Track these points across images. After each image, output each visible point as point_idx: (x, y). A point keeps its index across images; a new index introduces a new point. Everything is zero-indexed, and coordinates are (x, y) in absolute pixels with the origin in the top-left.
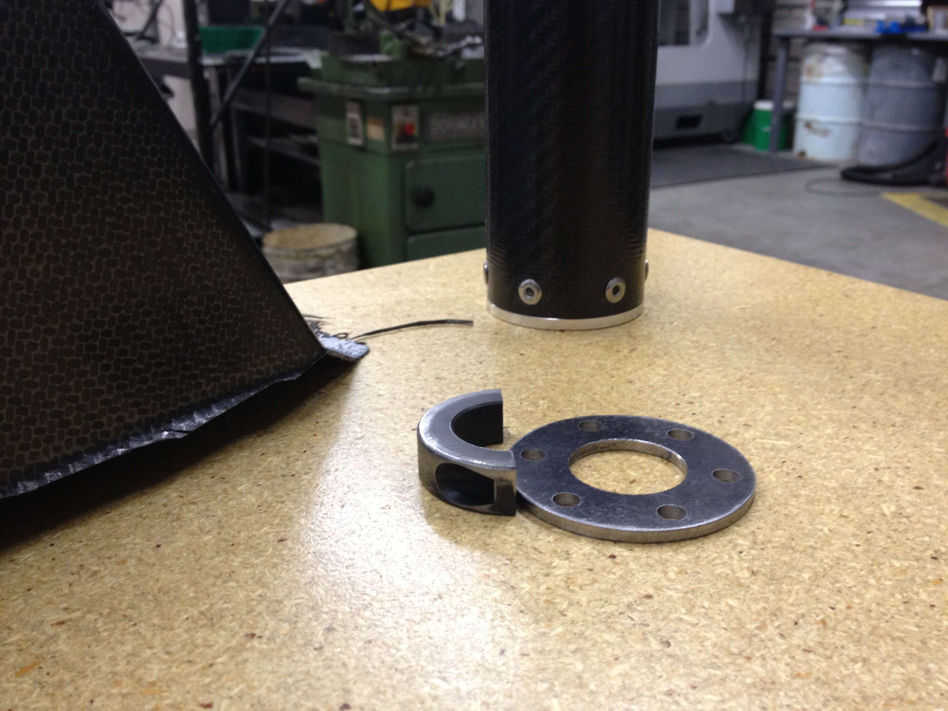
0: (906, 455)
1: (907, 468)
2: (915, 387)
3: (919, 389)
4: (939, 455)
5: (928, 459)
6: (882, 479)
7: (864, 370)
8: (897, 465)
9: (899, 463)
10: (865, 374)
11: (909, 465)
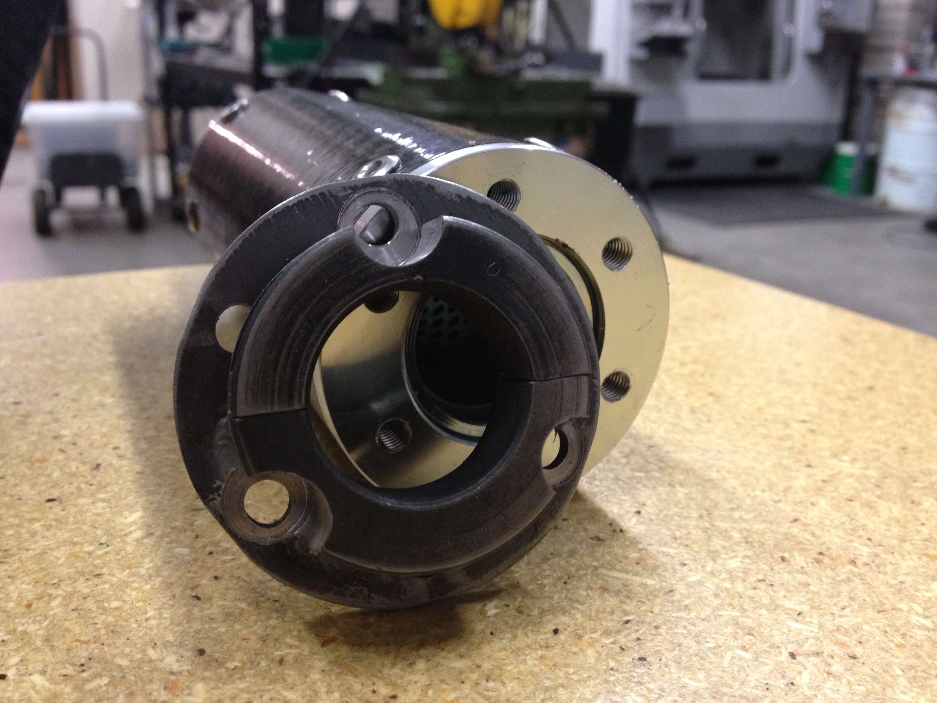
0: (857, 629)
1: (854, 657)
2: (910, 492)
3: (916, 495)
4: (920, 633)
5: (899, 640)
6: (798, 680)
7: (835, 455)
8: (836, 648)
9: (842, 644)
10: (834, 462)
11: (858, 650)
